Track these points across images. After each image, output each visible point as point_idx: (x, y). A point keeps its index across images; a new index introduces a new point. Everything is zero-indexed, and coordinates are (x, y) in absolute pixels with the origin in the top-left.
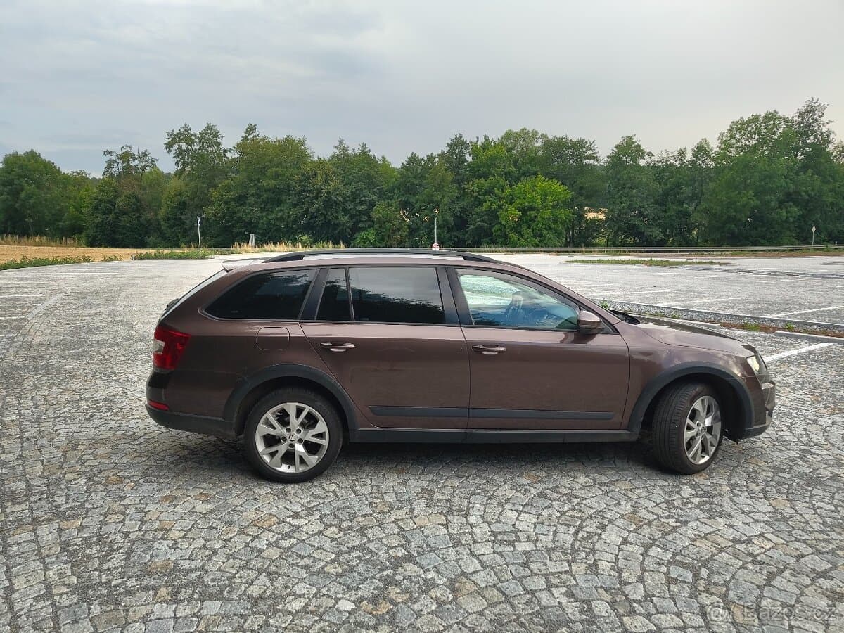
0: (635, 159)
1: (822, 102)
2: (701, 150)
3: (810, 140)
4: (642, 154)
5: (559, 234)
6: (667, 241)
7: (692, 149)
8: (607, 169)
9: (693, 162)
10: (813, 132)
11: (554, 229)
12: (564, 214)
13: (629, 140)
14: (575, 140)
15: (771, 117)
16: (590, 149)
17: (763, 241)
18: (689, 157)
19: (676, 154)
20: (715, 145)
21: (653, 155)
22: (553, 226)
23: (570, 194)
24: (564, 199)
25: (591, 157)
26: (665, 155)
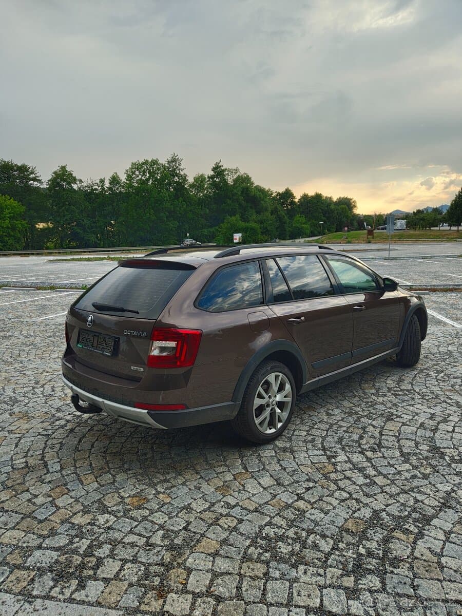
0: (69, 184)
1: (180, 157)
2: (115, 180)
3: (176, 179)
4: (74, 180)
5: (18, 240)
6: (99, 244)
7: (109, 179)
8: (49, 189)
9: (110, 189)
10: (177, 175)
11: (13, 236)
12: (19, 224)
13: (63, 168)
14: (19, 165)
15: (155, 162)
16: (32, 173)
17: (159, 243)
18: (107, 184)
19: (98, 181)
20: (123, 178)
21: (82, 182)
22: (12, 233)
23: (23, 209)
24: (19, 212)
25: (34, 179)
26: (90, 182)
